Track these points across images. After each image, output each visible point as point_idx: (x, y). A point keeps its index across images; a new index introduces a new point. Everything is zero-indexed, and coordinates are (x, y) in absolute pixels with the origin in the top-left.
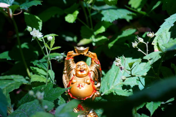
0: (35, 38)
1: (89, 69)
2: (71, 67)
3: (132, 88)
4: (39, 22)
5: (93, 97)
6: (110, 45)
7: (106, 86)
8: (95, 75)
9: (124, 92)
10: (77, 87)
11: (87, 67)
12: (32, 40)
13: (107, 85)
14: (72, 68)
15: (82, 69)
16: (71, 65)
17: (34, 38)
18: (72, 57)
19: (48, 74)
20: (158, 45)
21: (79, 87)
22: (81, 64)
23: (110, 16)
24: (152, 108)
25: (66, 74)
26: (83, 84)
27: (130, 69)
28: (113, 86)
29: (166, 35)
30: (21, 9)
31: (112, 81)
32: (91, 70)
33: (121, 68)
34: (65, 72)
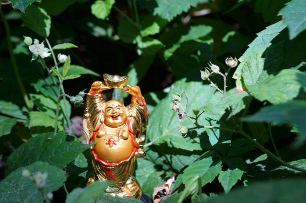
0: (37, 56)
1: (128, 114)
2: (98, 108)
3: (200, 136)
4: (45, 21)
5: (132, 160)
6: (168, 54)
7: (157, 129)
8: (137, 122)
9: (186, 143)
10: (106, 144)
11: (124, 111)
12: (33, 59)
13: (159, 128)
14: (99, 110)
15: (114, 114)
16: (98, 105)
17: (35, 57)
18: (99, 92)
19: (60, 107)
20: (242, 80)
21: (109, 144)
22: (113, 105)
23: (168, 7)
24: (228, 181)
25: (89, 119)
26: (116, 138)
27: (194, 116)
28: (167, 131)
29: (257, 64)
30: (13, 7)
31: (167, 120)
32: (130, 115)
33: (180, 115)
34: (88, 115)
